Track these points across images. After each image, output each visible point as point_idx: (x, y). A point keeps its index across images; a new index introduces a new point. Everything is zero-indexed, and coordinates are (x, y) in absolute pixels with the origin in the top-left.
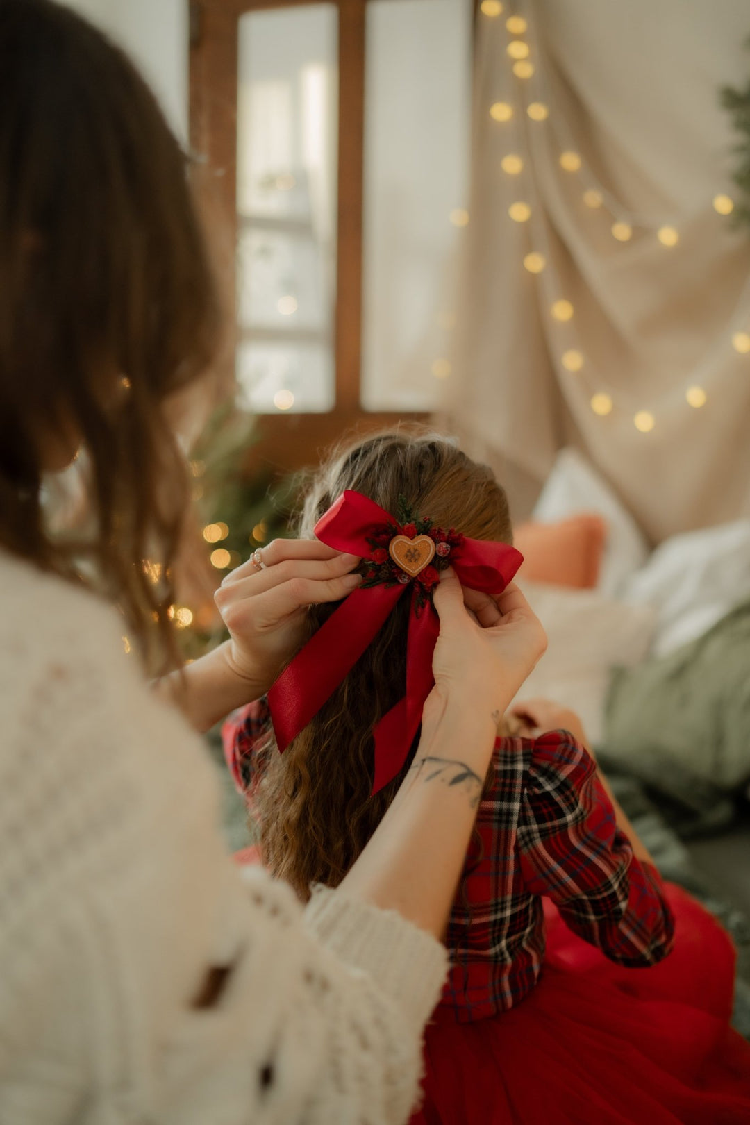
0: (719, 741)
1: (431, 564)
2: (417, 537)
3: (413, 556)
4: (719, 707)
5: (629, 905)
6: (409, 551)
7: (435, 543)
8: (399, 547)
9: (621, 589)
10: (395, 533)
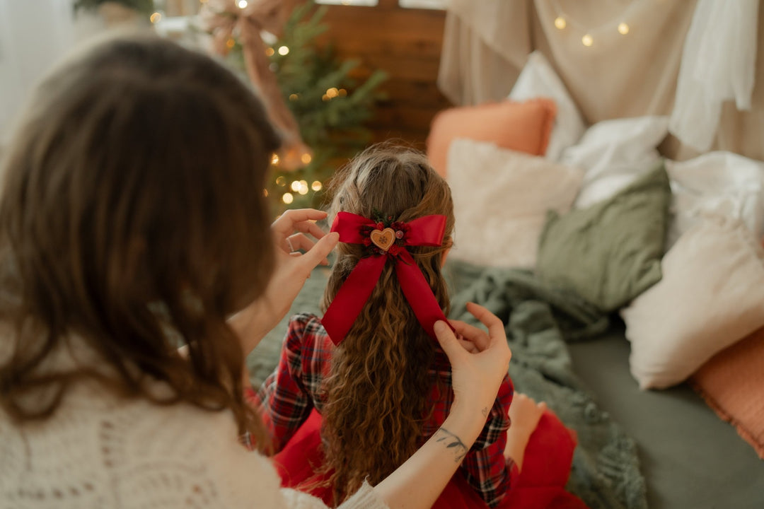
0: (604, 280)
1: (395, 243)
2: (385, 230)
3: (383, 240)
4: (607, 258)
5: (489, 447)
6: (381, 238)
7: (395, 231)
8: (376, 236)
9: (561, 156)
10: (373, 229)
